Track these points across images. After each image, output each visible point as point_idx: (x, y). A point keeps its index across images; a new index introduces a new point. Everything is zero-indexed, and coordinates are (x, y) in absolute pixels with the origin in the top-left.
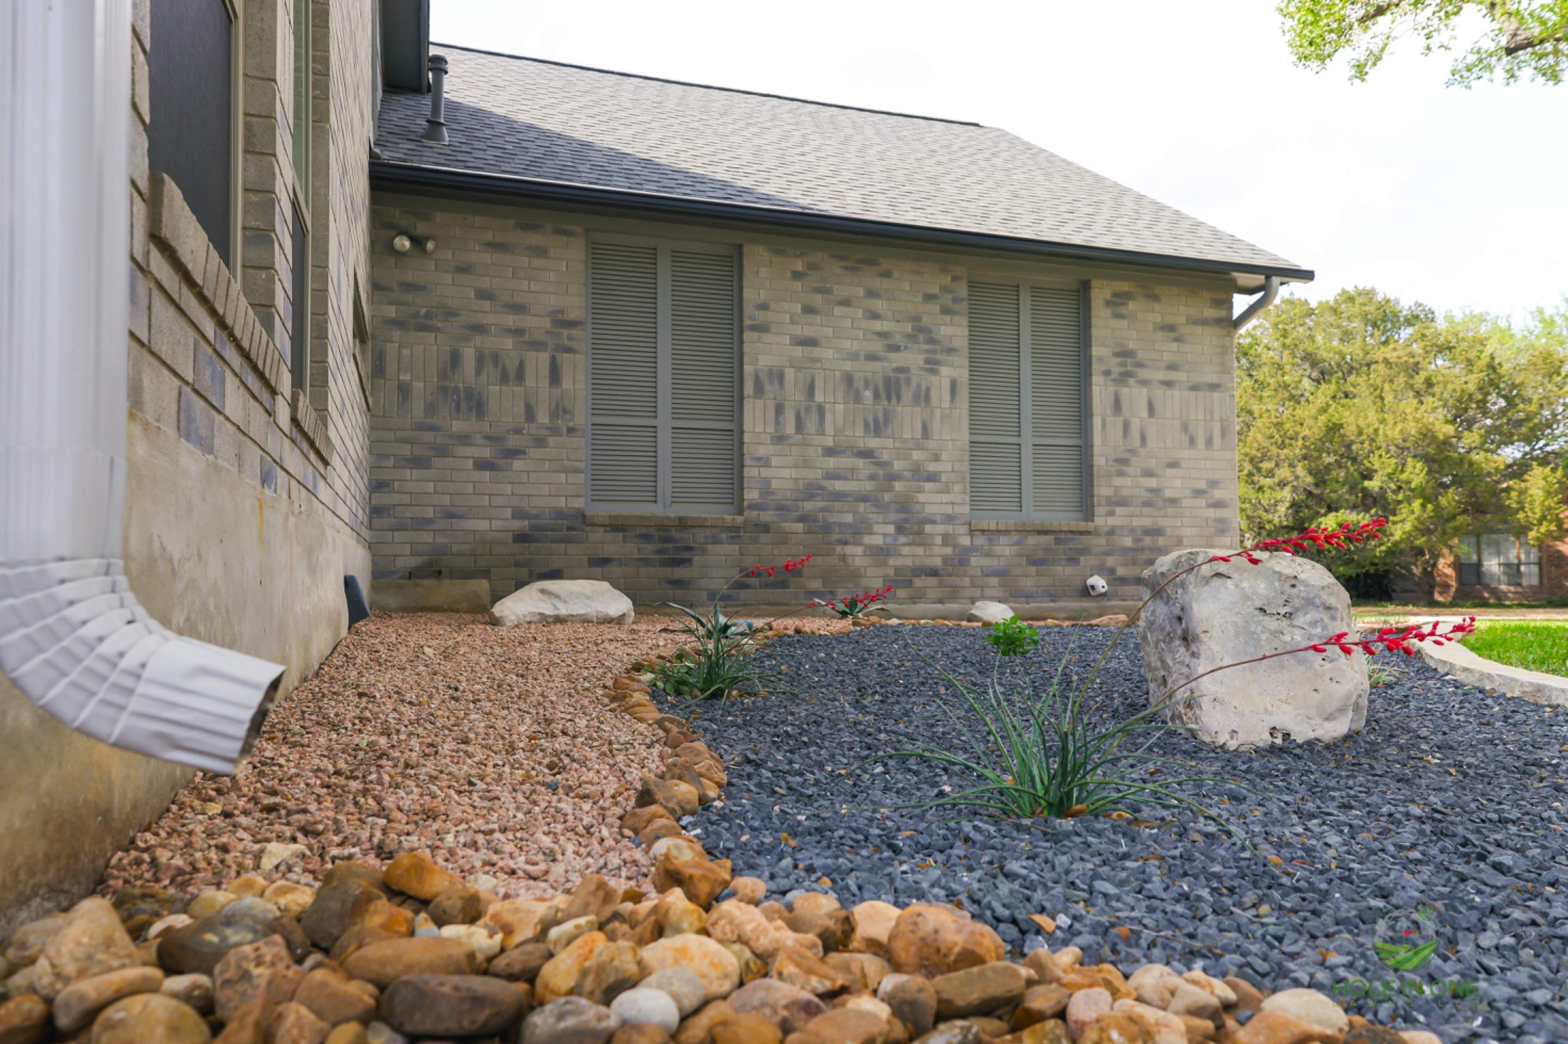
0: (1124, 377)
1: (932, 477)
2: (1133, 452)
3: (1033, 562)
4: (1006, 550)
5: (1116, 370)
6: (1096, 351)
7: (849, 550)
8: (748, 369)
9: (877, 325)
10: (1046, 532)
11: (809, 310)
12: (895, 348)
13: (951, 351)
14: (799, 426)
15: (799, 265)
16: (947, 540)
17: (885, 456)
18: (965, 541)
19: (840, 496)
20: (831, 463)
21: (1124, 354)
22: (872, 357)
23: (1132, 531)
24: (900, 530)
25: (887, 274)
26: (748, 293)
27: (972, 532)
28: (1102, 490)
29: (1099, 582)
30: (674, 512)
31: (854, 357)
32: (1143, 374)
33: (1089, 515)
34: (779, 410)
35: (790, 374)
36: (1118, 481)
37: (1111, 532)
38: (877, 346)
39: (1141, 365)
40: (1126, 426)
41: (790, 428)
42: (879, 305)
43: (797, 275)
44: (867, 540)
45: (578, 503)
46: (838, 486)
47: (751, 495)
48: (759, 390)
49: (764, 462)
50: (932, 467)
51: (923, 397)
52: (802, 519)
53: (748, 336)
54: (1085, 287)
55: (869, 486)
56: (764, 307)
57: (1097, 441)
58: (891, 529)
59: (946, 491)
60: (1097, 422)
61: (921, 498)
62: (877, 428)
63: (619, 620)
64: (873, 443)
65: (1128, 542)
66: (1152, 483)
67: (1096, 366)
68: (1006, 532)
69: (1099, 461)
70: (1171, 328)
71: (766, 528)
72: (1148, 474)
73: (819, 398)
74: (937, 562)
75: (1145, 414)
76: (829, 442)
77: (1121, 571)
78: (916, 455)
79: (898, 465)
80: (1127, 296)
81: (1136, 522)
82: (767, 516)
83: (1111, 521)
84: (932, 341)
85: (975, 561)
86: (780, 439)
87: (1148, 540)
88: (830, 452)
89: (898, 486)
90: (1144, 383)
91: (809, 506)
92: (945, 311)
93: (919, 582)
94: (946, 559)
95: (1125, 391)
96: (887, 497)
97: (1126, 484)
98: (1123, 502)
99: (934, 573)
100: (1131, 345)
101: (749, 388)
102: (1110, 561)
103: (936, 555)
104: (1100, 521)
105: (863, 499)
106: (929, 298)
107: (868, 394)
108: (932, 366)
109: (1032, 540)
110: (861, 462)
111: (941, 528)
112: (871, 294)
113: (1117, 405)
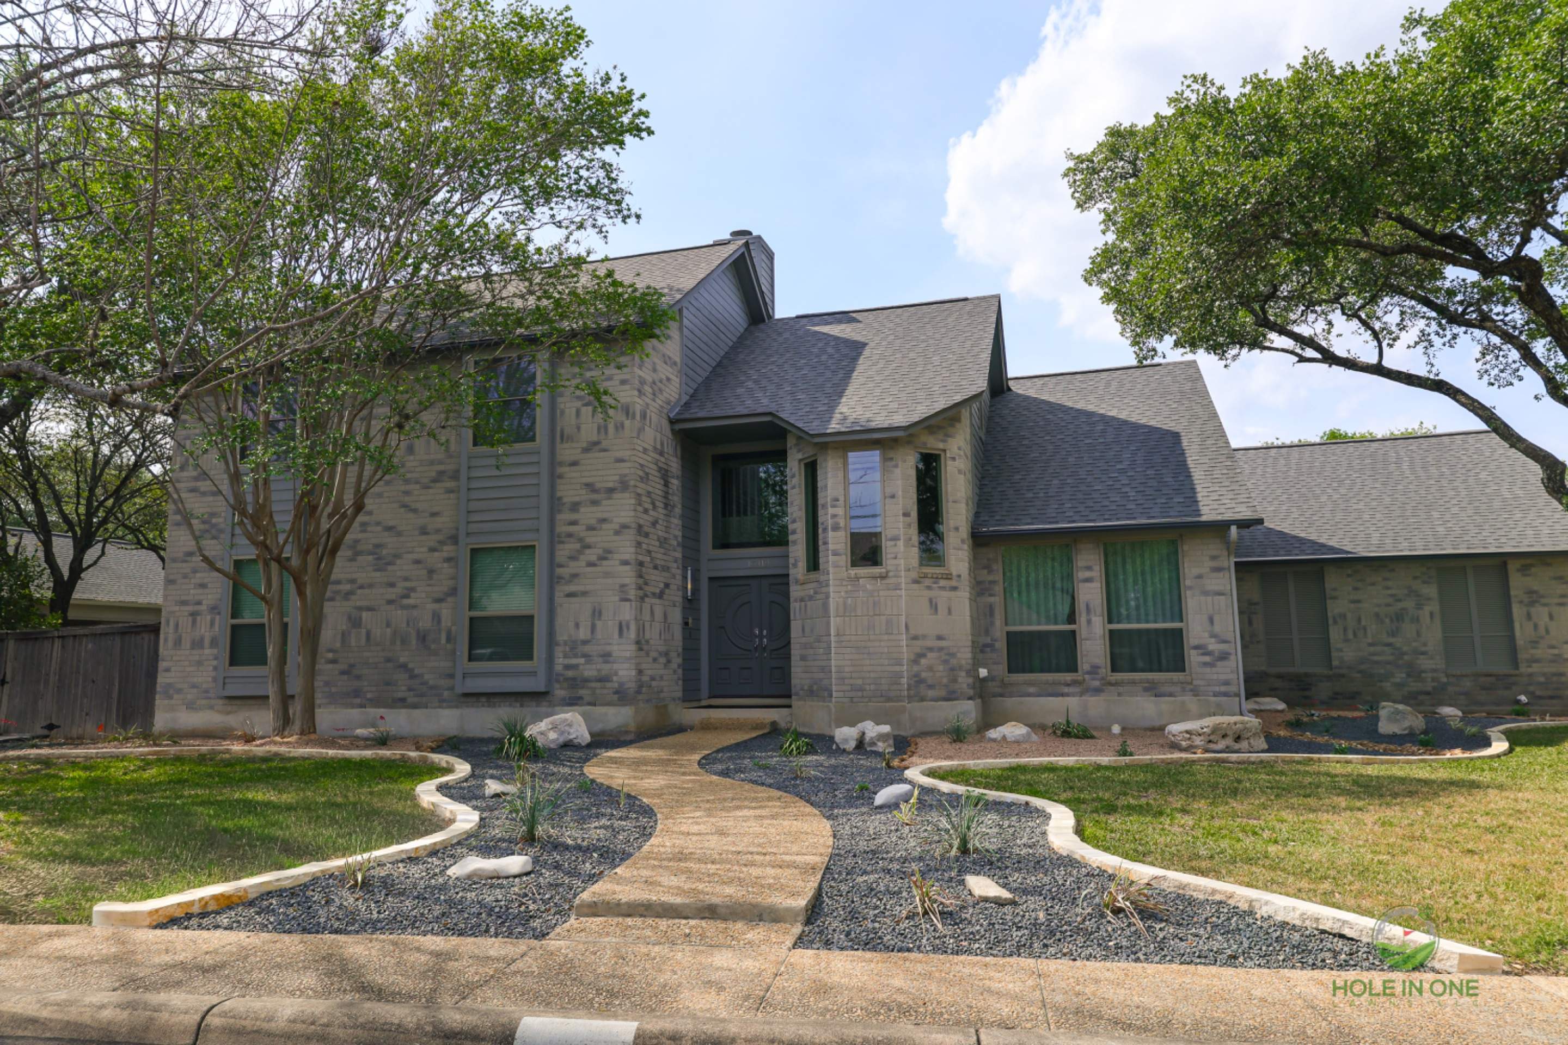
0: (1532, 603)
1: (1423, 653)
2: (1542, 638)
3: (1483, 688)
4: (1467, 684)
5: (1526, 600)
6: (1513, 593)
7: (1384, 684)
8: (1329, 614)
9: (1389, 592)
10: (1490, 675)
11: (1356, 589)
12: (1400, 600)
13: (1429, 599)
14: (1355, 635)
15: (1349, 572)
16: (1433, 680)
17: (1398, 645)
18: (1445, 680)
19: (1377, 662)
20: (1372, 649)
21: (1531, 592)
22: (1388, 605)
23: (1544, 674)
24: (1409, 675)
25: (1393, 570)
26: (1327, 585)
27: (1447, 676)
28: (1522, 656)
29: (1523, 698)
30: (1303, 670)
31: (1379, 606)
32: (1544, 601)
33: (1517, 667)
34: (1345, 630)
35: (1349, 615)
36: (1533, 651)
37: (1530, 675)
38: (1390, 600)
39: (1543, 597)
40: (1536, 627)
41: (1351, 636)
42: (1390, 583)
43: (1349, 576)
44: (1392, 680)
45: (1263, 668)
46: (1376, 658)
47: (1335, 663)
48: (1335, 622)
49: (1341, 650)
50: (1423, 649)
51: (1416, 620)
52: (1360, 672)
53: (1328, 601)
54: (1505, 564)
55: (1391, 658)
56: (1335, 590)
57: (1518, 633)
58: (1404, 675)
59: (1432, 658)
60: (1517, 625)
61: (1418, 662)
62: (1393, 634)
63: (1282, 711)
64: (1391, 640)
65: (1542, 679)
66: (1556, 651)
67: (1513, 599)
68: (1466, 676)
69: (1520, 642)
70: (1561, 578)
71: (1343, 676)
72: (1553, 647)
73: (1363, 623)
74: (1429, 689)
75: (1546, 619)
76: (1370, 641)
77: (1538, 693)
78: (1414, 644)
79: (1405, 649)
80: (1531, 565)
81: (1546, 670)
82: (1344, 671)
83: (1530, 670)
84: (1419, 596)
85: (1450, 689)
86: (1346, 640)
87: (1555, 679)
88: (1370, 645)
89: (1406, 657)
90: (1545, 605)
91: (1363, 667)
92: (1424, 582)
93: (1421, 697)
94: (1434, 688)
95: (1533, 610)
96: (1400, 662)
97: (1538, 653)
98: (1537, 661)
99: (1428, 693)
100: (1535, 588)
101: (1331, 621)
102: (1531, 688)
103: (1429, 686)
104: (1523, 669)
105: (1389, 663)
106: (1415, 578)
107: (1387, 620)
108: (1419, 606)
109: (1482, 679)
110: (1386, 648)
111: (1430, 675)
112: (1385, 579)
113: (1529, 617)
